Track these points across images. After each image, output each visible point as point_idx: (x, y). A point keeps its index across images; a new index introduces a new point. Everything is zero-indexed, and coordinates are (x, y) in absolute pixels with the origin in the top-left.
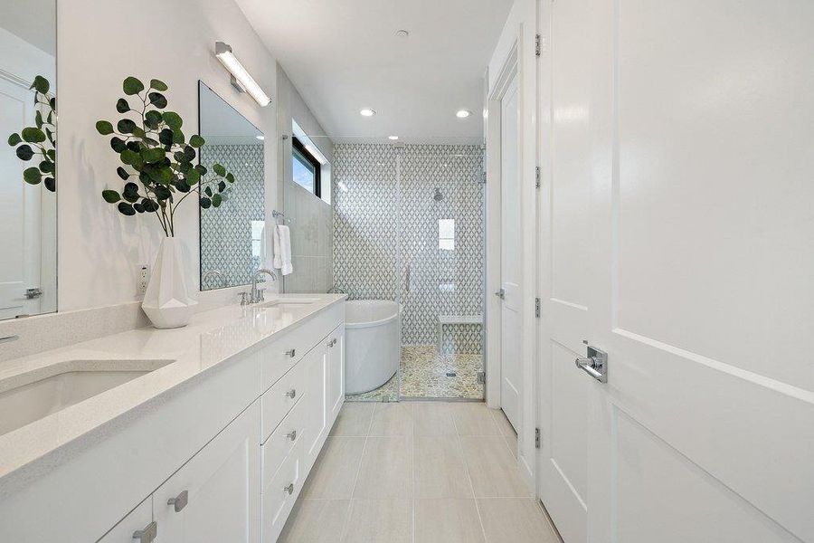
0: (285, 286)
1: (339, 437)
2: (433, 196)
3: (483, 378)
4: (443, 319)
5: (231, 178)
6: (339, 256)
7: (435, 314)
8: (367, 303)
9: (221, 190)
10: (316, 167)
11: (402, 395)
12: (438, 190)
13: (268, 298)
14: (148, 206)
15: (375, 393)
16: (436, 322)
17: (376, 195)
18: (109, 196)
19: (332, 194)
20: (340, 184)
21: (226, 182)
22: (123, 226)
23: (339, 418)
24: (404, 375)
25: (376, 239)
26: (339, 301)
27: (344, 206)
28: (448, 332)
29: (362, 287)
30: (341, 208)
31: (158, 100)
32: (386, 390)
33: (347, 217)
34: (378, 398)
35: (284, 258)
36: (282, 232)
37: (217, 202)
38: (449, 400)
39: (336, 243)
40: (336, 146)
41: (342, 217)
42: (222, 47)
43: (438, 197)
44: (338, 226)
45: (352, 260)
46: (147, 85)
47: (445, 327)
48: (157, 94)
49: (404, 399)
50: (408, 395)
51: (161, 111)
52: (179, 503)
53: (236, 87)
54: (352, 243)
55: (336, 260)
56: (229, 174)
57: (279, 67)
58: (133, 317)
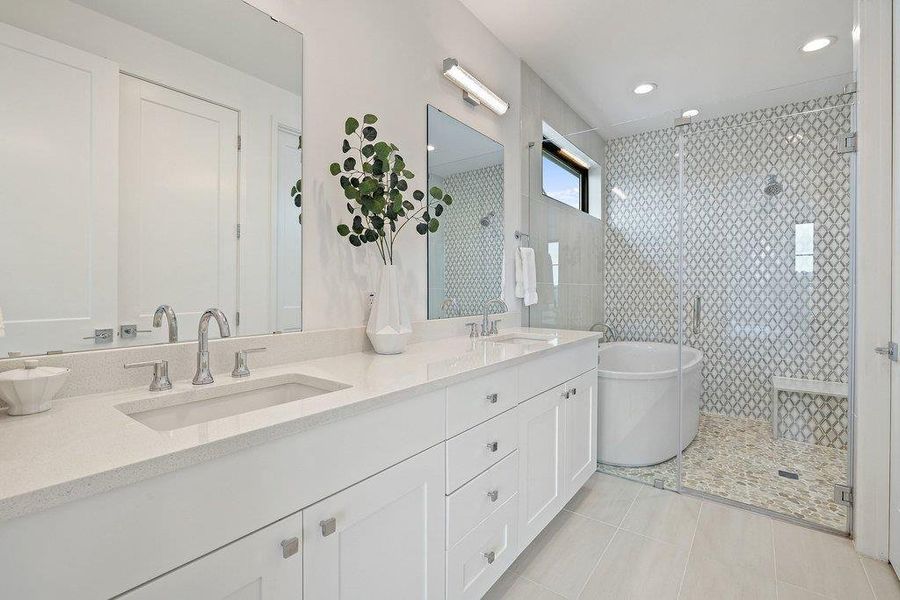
0: (530, 318)
1: (580, 516)
2: (763, 187)
3: (848, 496)
4: (780, 383)
5: (448, 200)
6: (612, 283)
7: (767, 372)
8: (650, 346)
9: (438, 214)
10: (583, 173)
11: (686, 484)
12: (773, 178)
13: (503, 331)
14: (370, 237)
15: (646, 471)
16: (767, 386)
17: (665, 199)
18: (342, 230)
19: (603, 204)
20: (616, 190)
21: (443, 204)
22: (354, 256)
23: (584, 491)
24: (699, 457)
25: (665, 259)
26: (586, 341)
27: (618, 219)
28: (789, 406)
29: (644, 325)
30: (616, 221)
31: (370, 133)
32: (664, 472)
33: (623, 232)
34: (649, 480)
35: (526, 286)
36: (524, 256)
37: (435, 226)
38: (772, 514)
39: (609, 266)
40: (610, 143)
41: (616, 232)
42: (450, 63)
43: (773, 189)
44: (612, 246)
45: (630, 289)
46: (360, 121)
47: (784, 397)
48: (369, 128)
49: (689, 491)
50: (698, 487)
51: (373, 143)
52: (328, 527)
53: (469, 101)
54: (630, 266)
55: (609, 289)
56: (447, 196)
57: (524, 64)
58: (359, 342)
